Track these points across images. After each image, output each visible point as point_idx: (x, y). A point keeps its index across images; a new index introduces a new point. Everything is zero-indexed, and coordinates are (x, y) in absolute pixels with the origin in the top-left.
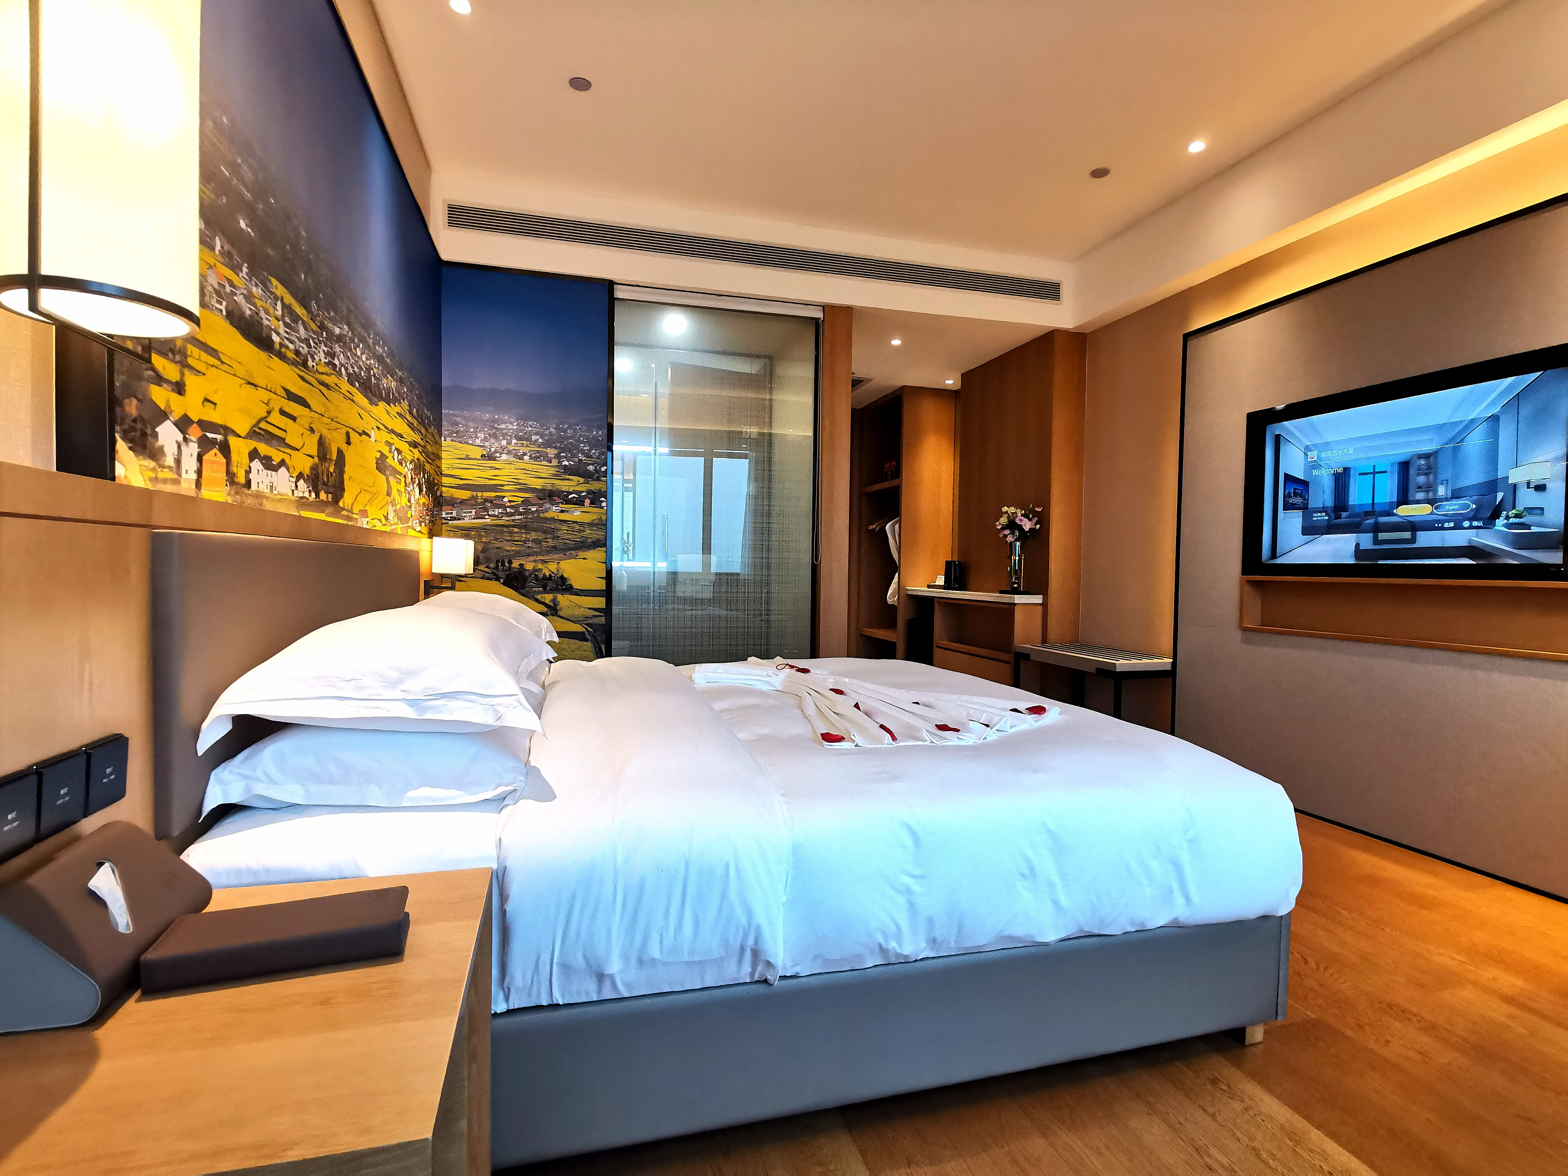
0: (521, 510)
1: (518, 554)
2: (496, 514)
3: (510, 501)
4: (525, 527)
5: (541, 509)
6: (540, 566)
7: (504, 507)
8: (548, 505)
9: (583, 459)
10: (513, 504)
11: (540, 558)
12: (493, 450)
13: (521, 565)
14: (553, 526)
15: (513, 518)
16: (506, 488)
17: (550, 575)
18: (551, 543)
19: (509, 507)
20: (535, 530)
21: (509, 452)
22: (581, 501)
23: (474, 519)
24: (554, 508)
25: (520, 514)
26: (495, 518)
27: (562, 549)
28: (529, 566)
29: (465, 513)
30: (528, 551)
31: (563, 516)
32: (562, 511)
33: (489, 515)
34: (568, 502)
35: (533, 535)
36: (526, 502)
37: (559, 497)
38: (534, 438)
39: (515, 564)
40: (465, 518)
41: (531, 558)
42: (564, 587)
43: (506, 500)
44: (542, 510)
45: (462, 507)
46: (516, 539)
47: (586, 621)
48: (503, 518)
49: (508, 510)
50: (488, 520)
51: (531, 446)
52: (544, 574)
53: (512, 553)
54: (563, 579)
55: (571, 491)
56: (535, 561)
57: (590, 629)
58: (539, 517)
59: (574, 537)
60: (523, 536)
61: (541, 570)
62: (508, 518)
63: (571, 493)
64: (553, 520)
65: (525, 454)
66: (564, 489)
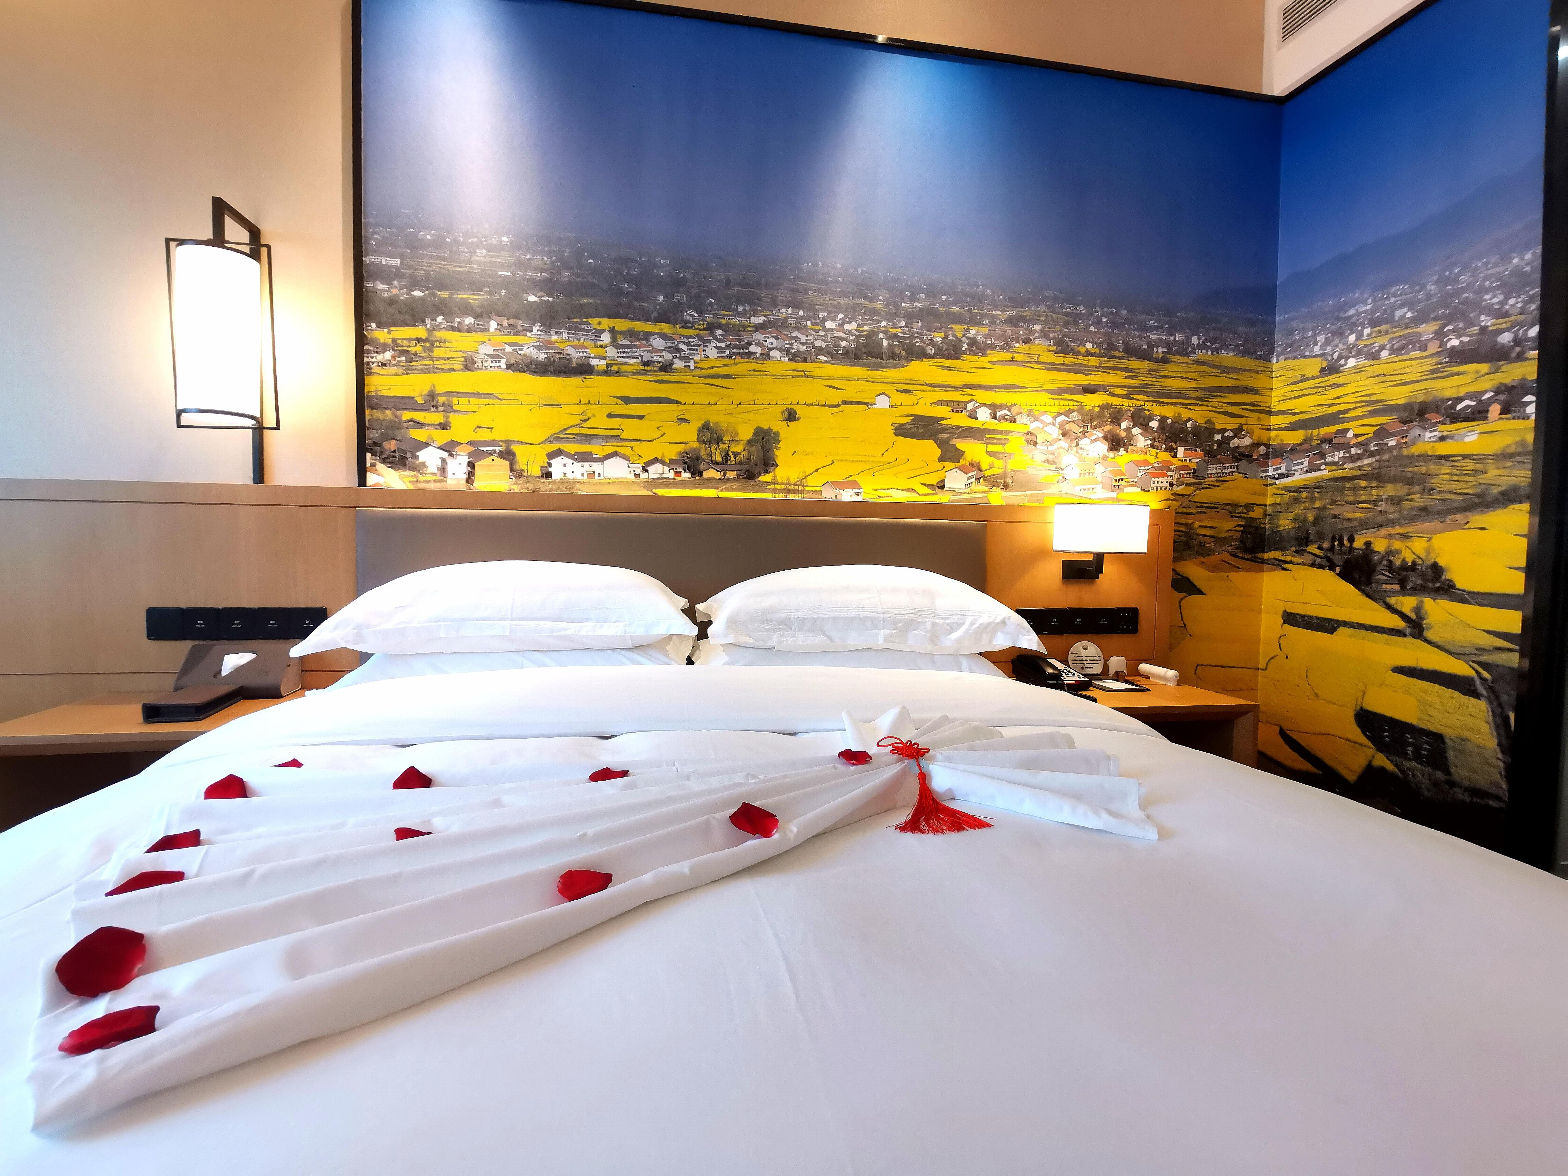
0: (1373, 449)
1: (1365, 525)
2: (1336, 460)
3: (1357, 436)
4: (1377, 477)
5: (1405, 440)
6: (1397, 545)
7: (1347, 447)
8: (1416, 431)
9: (1489, 324)
10: (1361, 439)
11: (1399, 530)
12: (1335, 356)
13: (1368, 544)
14: (1423, 469)
15: (1359, 463)
16: (1351, 414)
17: (1414, 563)
18: (1419, 500)
19: (1355, 445)
20: (1394, 480)
21: (1358, 354)
22: (1480, 412)
23: (1307, 472)
24: (1428, 435)
25: (1372, 454)
26: (1334, 468)
27: (1439, 513)
28: (1380, 546)
29: (1296, 465)
30: (1380, 519)
31: (1444, 449)
32: (1443, 439)
33: (1327, 464)
34: (1455, 418)
35: (1390, 490)
36: (1382, 432)
37: (1438, 411)
38: (1398, 313)
39: (1359, 543)
40: (1296, 473)
41: (1383, 531)
42: (1438, 585)
43: (1350, 434)
44: (1405, 443)
45: (1292, 457)
46: (1363, 498)
47: (1479, 655)
48: (1345, 466)
49: (1353, 451)
50: (1324, 473)
51: (1394, 330)
52: (1404, 560)
53: (1355, 523)
54: (1437, 570)
55: (1461, 394)
56: (1390, 536)
57: (1486, 674)
58: (1400, 454)
59: (1463, 485)
60: (1374, 492)
61: (1398, 552)
62: (1351, 465)
63: (1460, 400)
64: (1425, 457)
65: (1382, 348)
66: (1448, 394)
